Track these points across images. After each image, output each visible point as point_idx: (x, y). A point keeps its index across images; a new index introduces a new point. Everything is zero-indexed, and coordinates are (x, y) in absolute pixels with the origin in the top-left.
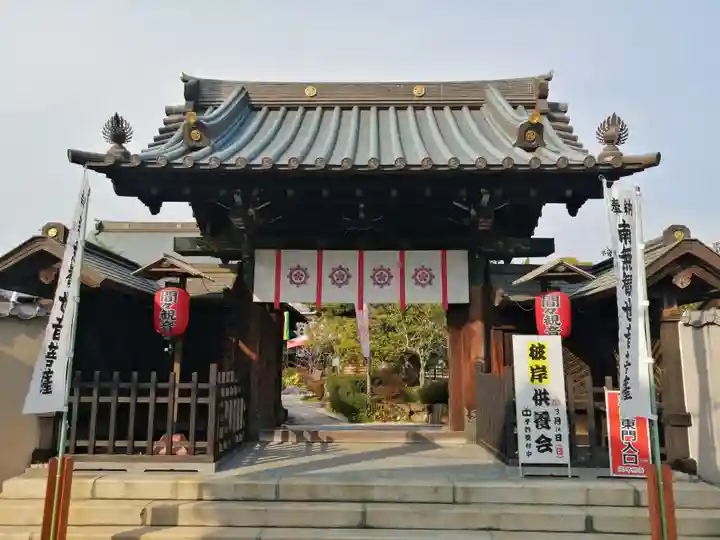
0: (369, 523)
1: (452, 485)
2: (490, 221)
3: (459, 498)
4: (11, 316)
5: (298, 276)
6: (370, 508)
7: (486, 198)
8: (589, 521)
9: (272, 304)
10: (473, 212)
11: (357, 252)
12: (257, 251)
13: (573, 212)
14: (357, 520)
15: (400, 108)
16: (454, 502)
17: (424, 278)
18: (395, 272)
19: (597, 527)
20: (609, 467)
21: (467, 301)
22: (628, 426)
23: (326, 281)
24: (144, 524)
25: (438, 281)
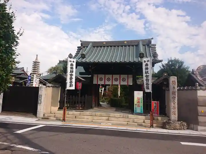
1: (123, 115)
4: (55, 87)
5: (101, 79)
6: (109, 118)
8: (144, 121)
9: (96, 84)
11: (112, 75)
12: (94, 75)
15: (122, 46)
16: (123, 118)
17: (124, 80)
18: (119, 79)
19: (145, 122)
21: (132, 84)
23: (106, 80)
24: (75, 118)
25: (127, 80)
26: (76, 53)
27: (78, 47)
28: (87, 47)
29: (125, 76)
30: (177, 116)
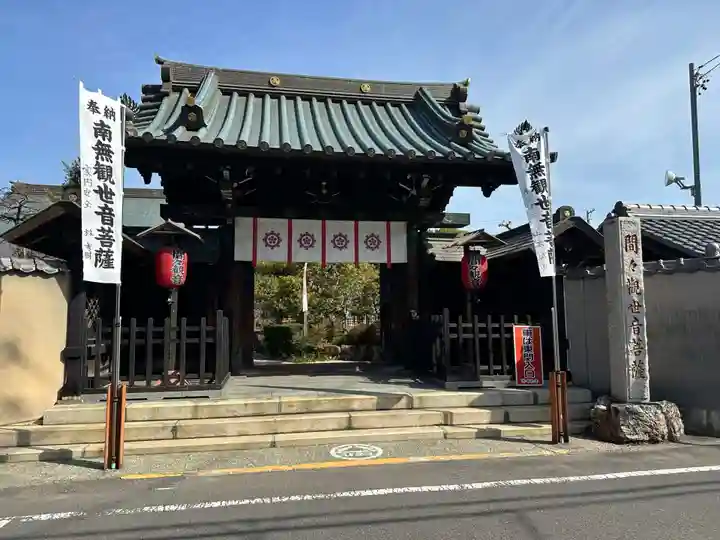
0: (355, 425)
1: (410, 396)
2: (429, 199)
3: (416, 404)
5: (272, 240)
6: (353, 414)
7: (425, 182)
8: (506, 415)
10: (414, 192)
11: (320, 221)
12: (237, 219)
13: (487, 194)
14: (345, 424)
15: (351, 101)
16: (412, 408)
17: (373, 242)
18: (351, 237)
19: (512, 419)
20: (515, 379)
21: (406, 261)
23: (295, 245)
24: (175, 438)
25: (384, 245)
27: (146, 90)
29: (378, 227)
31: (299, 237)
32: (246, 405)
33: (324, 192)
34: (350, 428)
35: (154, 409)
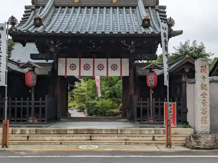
2: (134, 50)
3: (119, 133)
5: (73, 67)
6: (93, 135)
7: (132, 43)
8: (154, 137)
9: (64, 76)
10: (129, 46)
11: (92, 59)
12: (59, 59)
14: (89, 138)
15: (108, 7)
16: (117, 134)
17: (114, 67)
18: (105, 66)
19: (156, 139)
20: (164, 124)
21: (128, 75)
22: (170, 113)
23: (82, 69)
24: (28, 140)
25: (119, 69)
26: (23, 17)
27: (26, 7)
28: (44, 7)
29: (117, 61)
30: (208, 125)
31: (83, 66)
32: (54, 130)
33: (94, 47)
34: (91, 140)
35: (22, 130)
